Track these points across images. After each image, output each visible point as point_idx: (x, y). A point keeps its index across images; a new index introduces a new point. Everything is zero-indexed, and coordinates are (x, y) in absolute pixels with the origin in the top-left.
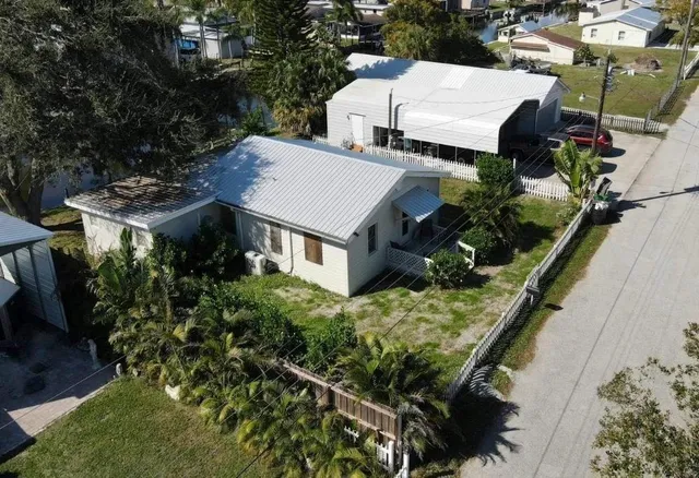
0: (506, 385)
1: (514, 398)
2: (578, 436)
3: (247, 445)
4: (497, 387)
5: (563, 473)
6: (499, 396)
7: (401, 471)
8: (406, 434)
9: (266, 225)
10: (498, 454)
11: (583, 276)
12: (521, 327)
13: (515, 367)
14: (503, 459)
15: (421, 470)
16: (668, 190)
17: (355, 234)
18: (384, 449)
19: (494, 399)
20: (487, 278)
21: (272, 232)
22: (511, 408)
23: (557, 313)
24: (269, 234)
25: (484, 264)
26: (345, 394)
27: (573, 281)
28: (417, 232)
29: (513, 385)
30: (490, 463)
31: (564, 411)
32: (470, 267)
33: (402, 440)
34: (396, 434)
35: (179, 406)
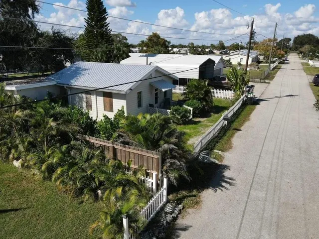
0: (220, 158)
1: (225, 162)
2: (269, 177)
3: (58, 183)
4: (214, 158)
5: (266, 194)
6: (217, 162)
7: (162, 189)
8: (165, 168)
9: (83, 95)
10: (223, 186)
11: (249, 120)
12: (222, 137)
13: (223, 151)
14: (227, 189)
15: (174, 195)
16: (278, 96)
17: (130, 89)
18: (150, 180)
19: (214, 163)
20: (199, 122)
21: (87, 98)
22: (226, 167)
23: (240, 132)
24: (85, 100)
25: (197, 117)
26: (124, 149)
27: (244, 122)
28: (163, 104)
29: (224, 158)
30: (219, 191)
31: (257, 167)
32: (190, 118)
33: (162, 173)
34: (158, 171)
35: (20, 170)
